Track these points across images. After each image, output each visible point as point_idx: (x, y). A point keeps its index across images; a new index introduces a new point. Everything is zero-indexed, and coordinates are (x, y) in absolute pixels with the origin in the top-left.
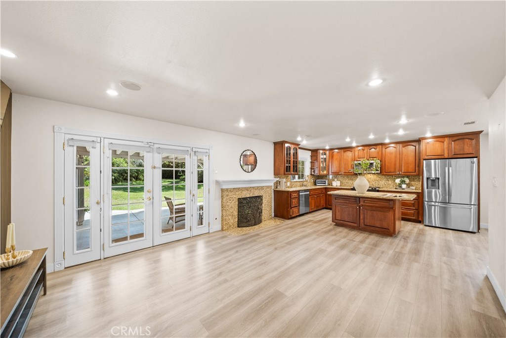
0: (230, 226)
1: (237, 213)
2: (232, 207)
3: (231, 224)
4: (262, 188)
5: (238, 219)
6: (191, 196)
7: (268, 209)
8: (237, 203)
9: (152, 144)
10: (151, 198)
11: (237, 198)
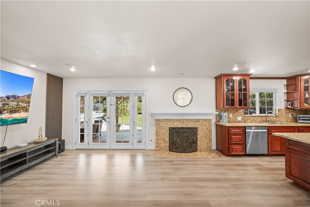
0: (162, 148)
1: (169, 139)
2: (163, 134)
3: (162, 147)
4: (198, 120)
5: (169, 144)
6: (133, 122)
7: (206, 141)
8: (168, 131)
9: (110, 92)
10: (110, 121)
11: (169, 127)
